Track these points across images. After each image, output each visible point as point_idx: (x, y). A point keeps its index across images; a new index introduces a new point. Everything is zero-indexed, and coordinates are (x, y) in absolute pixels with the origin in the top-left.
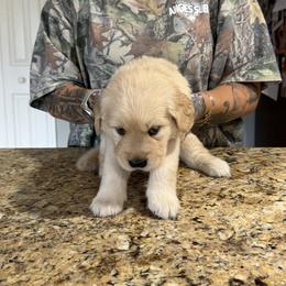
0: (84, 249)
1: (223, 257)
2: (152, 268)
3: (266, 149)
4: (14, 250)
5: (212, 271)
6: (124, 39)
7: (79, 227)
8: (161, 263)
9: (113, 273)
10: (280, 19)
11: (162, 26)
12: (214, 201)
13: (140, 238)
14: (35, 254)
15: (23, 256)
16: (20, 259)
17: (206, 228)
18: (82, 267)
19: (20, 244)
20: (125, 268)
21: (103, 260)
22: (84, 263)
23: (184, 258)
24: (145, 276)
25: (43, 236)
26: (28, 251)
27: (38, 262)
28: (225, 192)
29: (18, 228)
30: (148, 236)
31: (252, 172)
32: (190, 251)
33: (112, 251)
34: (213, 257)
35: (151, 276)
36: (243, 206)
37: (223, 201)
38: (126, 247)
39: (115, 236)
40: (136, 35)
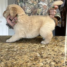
0: (29, 56)
1: (62, 57)
2: (47, 60)
3: (63, 36)
4: (13, 56)
5: (61, 60)
6: (29, 8)
7: (27, 51)
8: (48, 59)
9: (38, 61)
10: (62, 9)
11: (37, 6)
12: (56, 46)
13: (42, 54)
14: (19, 57)
15: (16, 58)
16: (15, 58)
17: (56, 52)
18: (30, 60)
19: (14, 55)
20: (40, 60)
21: (35, 58)
22: (31, 59)
23: (53, 58)
24: (46, 61)
25: (19, 53)
26: (17, 56)
27: (20, 59)
28: (57, 45)
29: (12, 52)
30: (43, 53)
31: (62, 41)
32: (54, 56)
33: (36, 56)
34: (60, 57)
35: (47, 61)
36: (62, 47)
37: (58, 46)
38: (39, 55)
39: (36, 53)
40: (32, 8)
